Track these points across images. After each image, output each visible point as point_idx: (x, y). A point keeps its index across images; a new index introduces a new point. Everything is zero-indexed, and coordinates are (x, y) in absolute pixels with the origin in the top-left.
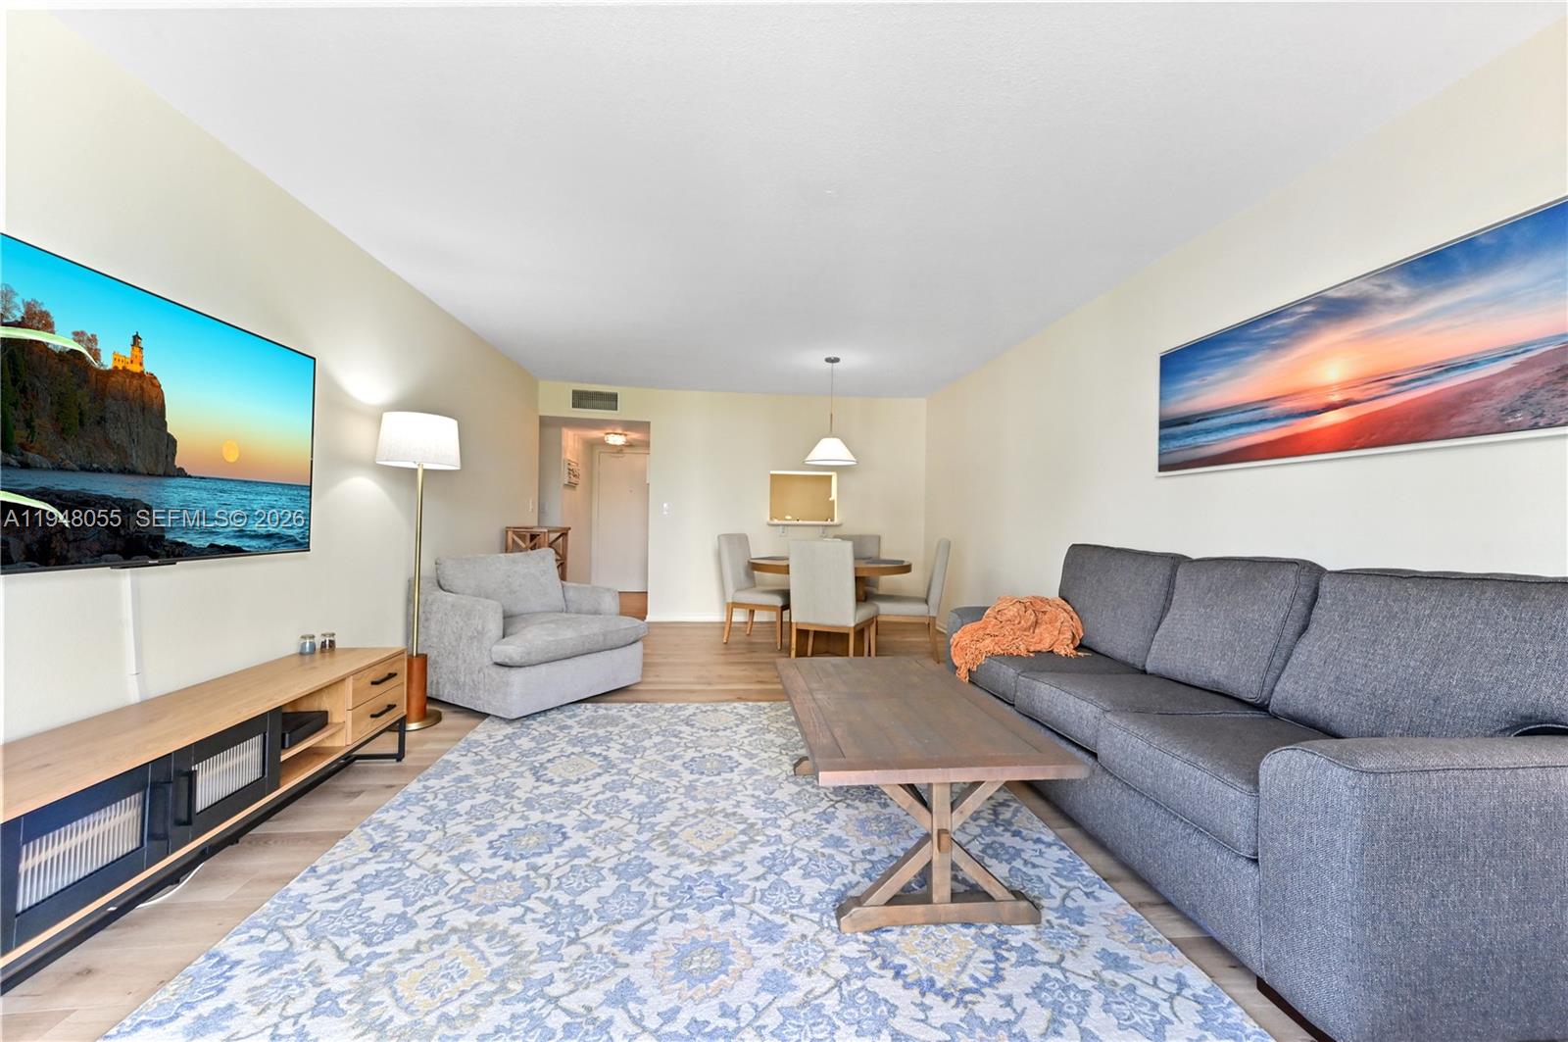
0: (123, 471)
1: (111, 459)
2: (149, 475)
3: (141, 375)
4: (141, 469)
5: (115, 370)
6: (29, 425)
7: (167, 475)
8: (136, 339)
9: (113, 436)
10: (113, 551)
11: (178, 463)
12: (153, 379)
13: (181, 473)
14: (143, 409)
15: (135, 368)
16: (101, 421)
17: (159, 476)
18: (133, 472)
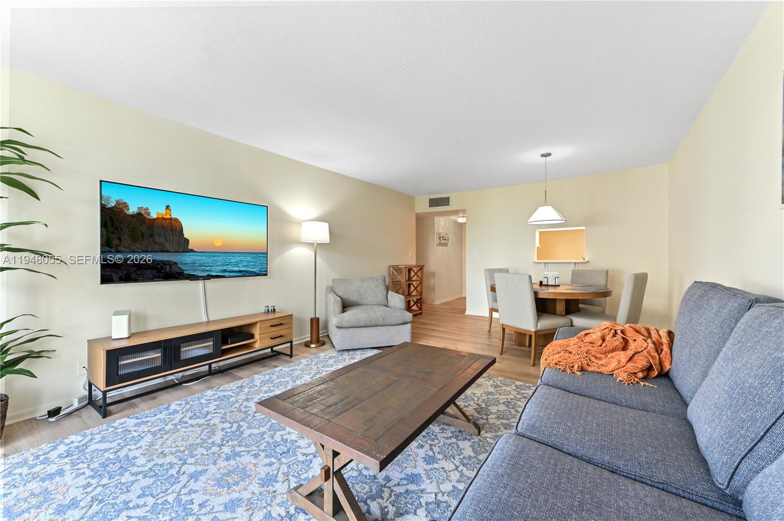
0: (163, 251)
1: (157, 248)
2: (175, 252)
3: (171, 219)
4: (171, 250)
5: (158, 218)
6: (119, 238)
7: (184, 252)
8: (168, 207)
9: (157, 240)
10: (159, 277)
11: (190, 247)
12: (176, 220)
13: (192, 251)
14: (172, 230)
15: (168, 217)
16: (152, 235)
17: (181, 252)
18: (168, 252)
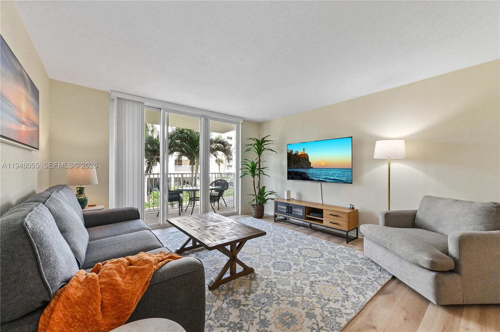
0: (302, 168)
1: (300, 167)
2: (306, 168)
3: (305, 154)
4: (305, 168)
5: (301, 154)
6: (291, 164)
7: (309, 168)
8: (304, 149)
9: (301, 163)
10: (301, 179)
11: (311, 166)
12: (307, 154)
13: (312, 168)
14: (305, 159)
15: (304, 153)
16: (299, 162)
17: (308, 168)
18: (304, 168)
